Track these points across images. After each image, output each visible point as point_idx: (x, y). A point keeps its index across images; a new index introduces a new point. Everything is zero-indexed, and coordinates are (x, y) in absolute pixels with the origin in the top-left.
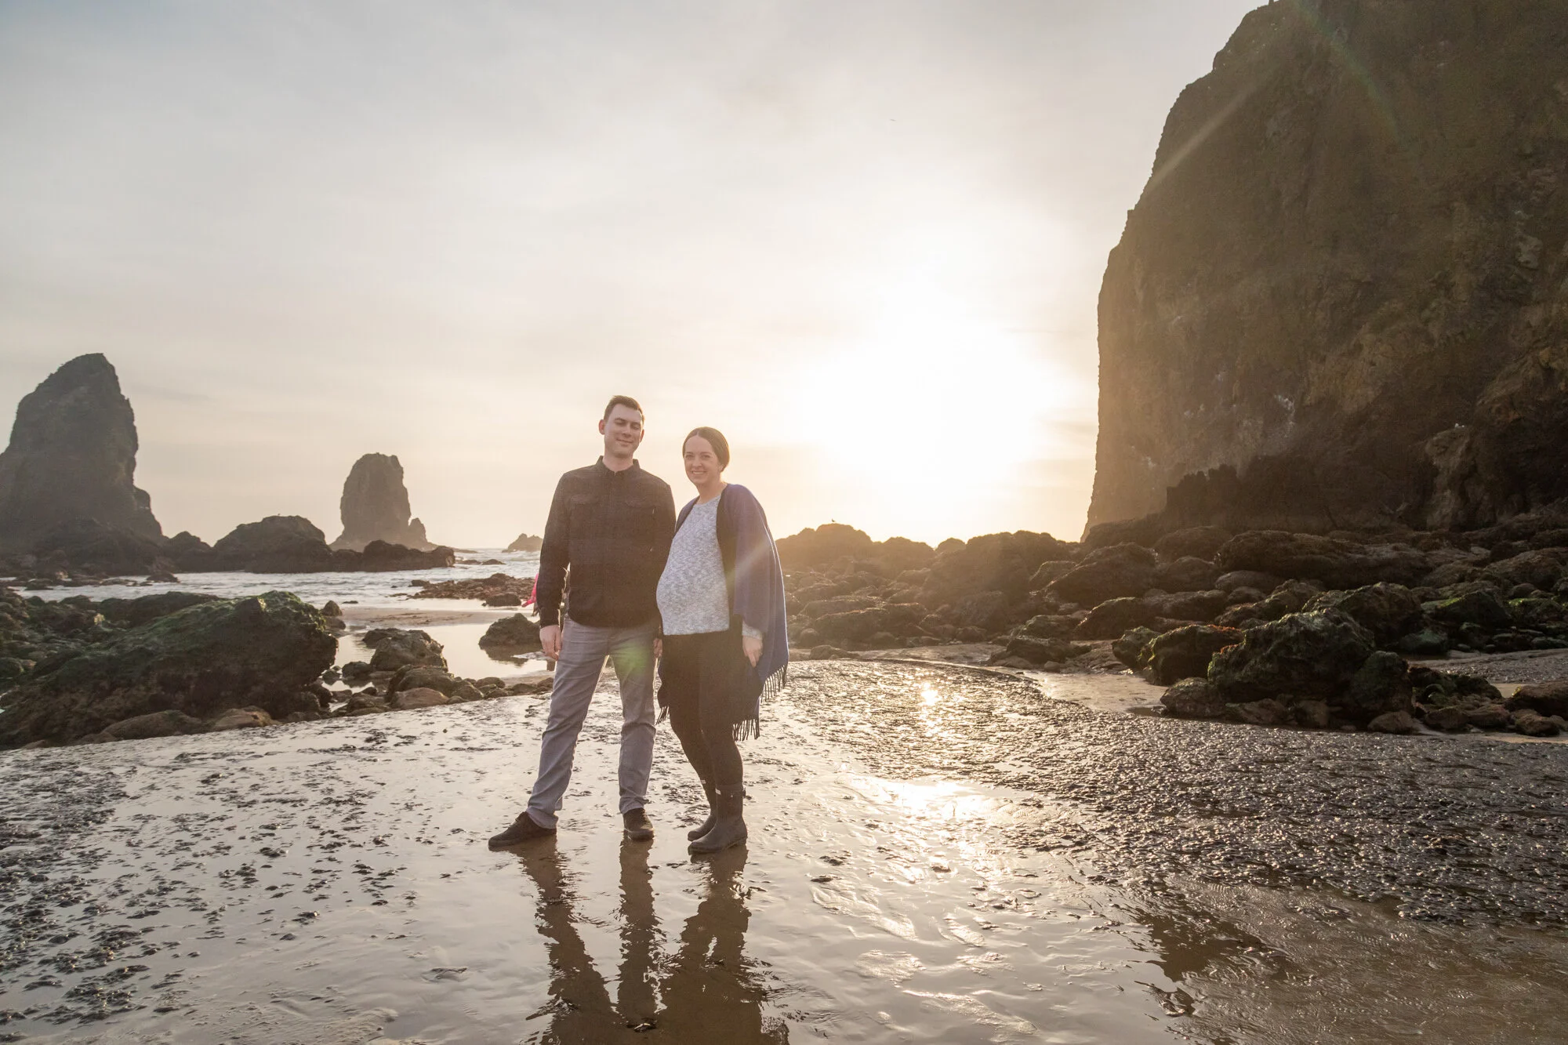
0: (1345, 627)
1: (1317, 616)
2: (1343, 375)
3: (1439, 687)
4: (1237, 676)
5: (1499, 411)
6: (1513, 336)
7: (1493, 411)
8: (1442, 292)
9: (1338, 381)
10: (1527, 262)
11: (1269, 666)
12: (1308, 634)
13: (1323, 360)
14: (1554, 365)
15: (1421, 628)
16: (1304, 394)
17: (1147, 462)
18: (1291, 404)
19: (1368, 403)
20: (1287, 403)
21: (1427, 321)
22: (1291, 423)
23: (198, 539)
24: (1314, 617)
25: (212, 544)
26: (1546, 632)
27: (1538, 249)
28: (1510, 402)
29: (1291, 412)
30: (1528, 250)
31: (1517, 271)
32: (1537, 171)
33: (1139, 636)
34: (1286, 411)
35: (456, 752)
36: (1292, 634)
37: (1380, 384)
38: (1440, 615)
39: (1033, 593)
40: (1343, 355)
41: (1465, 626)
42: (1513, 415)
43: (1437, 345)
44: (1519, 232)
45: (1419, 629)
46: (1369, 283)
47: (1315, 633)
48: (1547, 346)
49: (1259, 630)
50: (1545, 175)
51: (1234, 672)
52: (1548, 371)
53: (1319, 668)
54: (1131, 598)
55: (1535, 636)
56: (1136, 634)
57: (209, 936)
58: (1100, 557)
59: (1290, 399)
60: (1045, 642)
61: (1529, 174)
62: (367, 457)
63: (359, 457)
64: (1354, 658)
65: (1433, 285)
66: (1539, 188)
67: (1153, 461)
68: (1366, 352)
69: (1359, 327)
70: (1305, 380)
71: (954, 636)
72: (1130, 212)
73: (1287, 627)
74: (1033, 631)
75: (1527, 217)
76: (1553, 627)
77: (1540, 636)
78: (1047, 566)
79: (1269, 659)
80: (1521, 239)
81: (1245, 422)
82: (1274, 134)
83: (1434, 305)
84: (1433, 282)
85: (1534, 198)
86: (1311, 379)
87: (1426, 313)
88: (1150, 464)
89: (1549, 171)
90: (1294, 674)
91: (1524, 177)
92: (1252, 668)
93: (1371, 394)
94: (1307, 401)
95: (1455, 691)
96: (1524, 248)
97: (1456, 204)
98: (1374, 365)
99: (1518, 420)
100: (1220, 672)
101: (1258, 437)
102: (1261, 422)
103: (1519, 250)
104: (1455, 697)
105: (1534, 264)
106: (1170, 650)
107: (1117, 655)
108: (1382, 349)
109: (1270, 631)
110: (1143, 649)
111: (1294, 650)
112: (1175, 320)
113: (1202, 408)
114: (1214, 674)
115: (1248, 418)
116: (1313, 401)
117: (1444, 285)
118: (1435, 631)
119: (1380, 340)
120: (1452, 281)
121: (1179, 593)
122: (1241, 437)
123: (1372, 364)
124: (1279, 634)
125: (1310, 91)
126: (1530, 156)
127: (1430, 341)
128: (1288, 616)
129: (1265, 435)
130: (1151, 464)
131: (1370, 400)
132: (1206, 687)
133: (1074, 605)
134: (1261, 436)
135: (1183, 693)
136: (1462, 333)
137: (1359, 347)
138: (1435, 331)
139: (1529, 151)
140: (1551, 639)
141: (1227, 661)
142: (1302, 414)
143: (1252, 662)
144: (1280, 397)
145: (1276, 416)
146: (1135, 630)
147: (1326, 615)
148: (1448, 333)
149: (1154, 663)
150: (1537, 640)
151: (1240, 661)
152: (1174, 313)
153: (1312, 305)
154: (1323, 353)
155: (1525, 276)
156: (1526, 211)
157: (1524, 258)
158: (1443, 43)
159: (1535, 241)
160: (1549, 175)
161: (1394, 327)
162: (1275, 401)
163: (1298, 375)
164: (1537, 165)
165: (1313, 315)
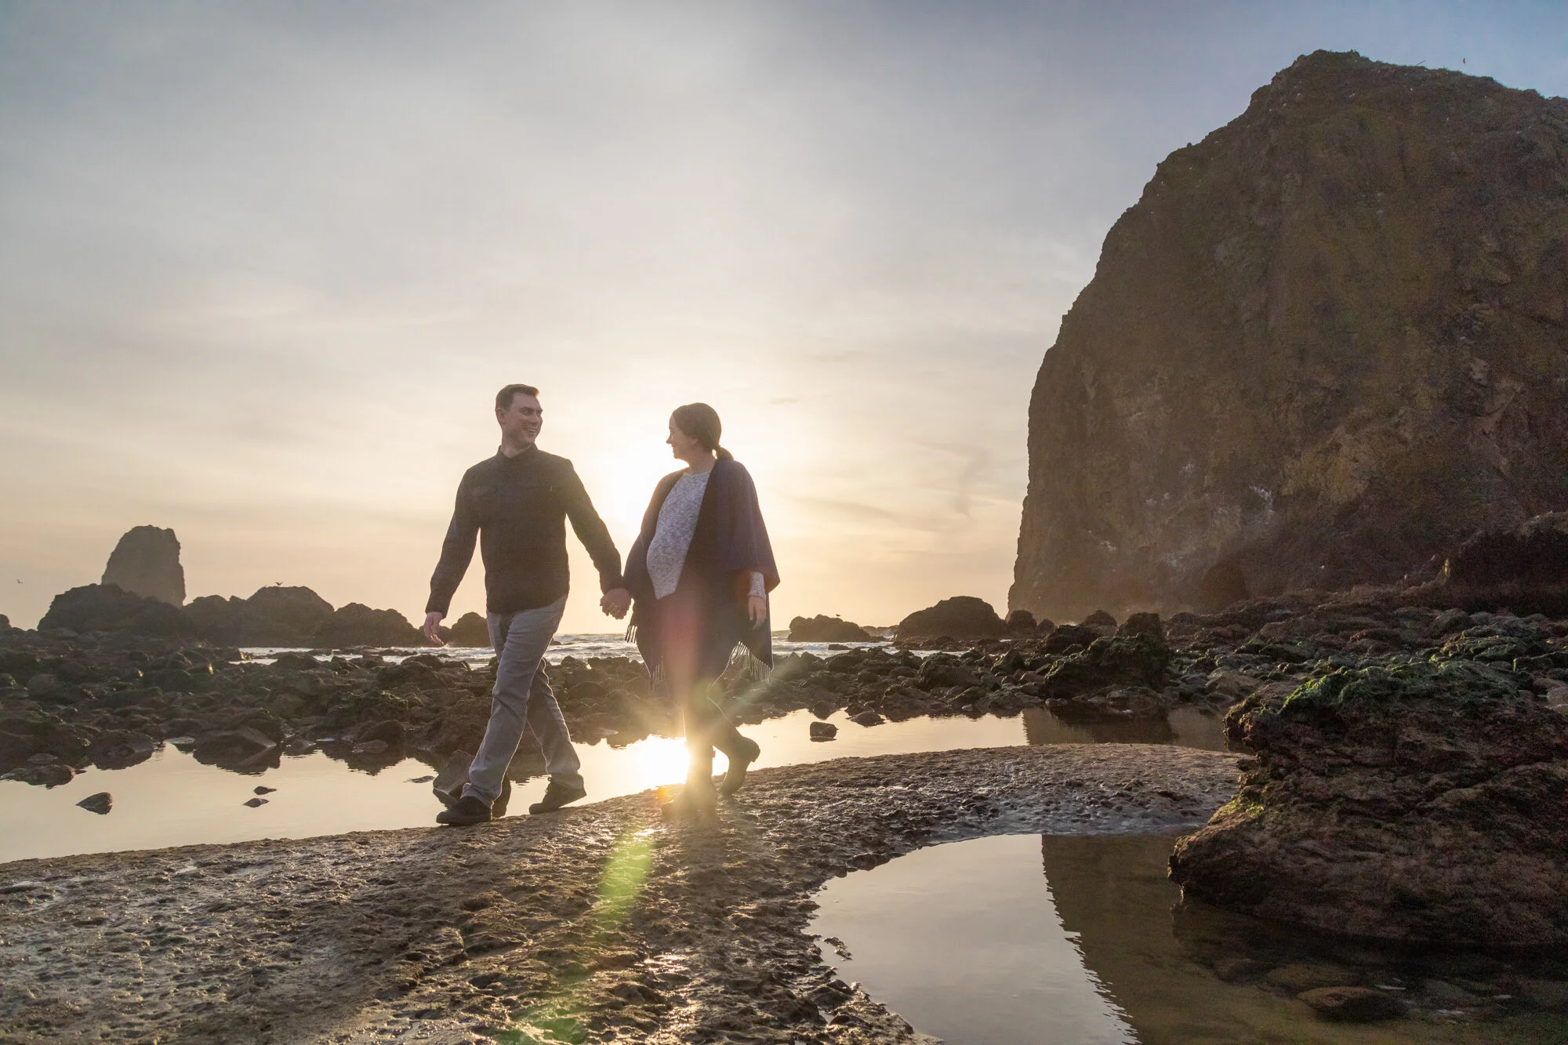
2: (1324, 470)
6: (1472, 441)
8: (1407, 402)
9: (1318, 475)
10: (1480, 380)
13: (1298, 456)
16: (1279, 486)
17: (1106, 545)
18: (1267, 494)
19: (1359, 495)
20: (1263, 494)
21: (1397, 425)
22: (1270, 511)
27: (1485, 370)
29: (1269, 502)
30: (1479, 370)
31: (1472, 386)
32: (1477, 305)
34: (1263, 500)
37: (1366, 478)
40: (1320, 452)
43: (1411, 445)
44: (1467, 354)
46: (1337, 391)
50: (1483, 309)
59: (1267, 490)
61: (1469, 308)
62: (137, 530)
63: (128, 529)
65: (1397, 395)
66: (1478, 319)
67: (1112, 545)
68: (1345, 449)
69: (1333, 429)
70: (1281, 473)
72: (1064, 317)
75: (1470, 342)
80: (1470, 360)
81: (1220, 510)
82: (1225, 258)
83: (1401, 412)
84: (1398, 392)
85: (1476, 327)
86: (1287, 471)
87: (1396, 419)
88: (1109, 547)
89: (1487, 305)
91: (1465, 310)
93: (1361, 487)
94: (1285, 491)
96: (1476, 369)
97: (1407, 328)
98: (1356, 461)
101: (1237, 524)
102: (1239, 510)
103: (1470, 369)
105: (1484, 382)
108: (1362, 448)
112: (1134, 417)
113: (1166, 496)
115: (1222, 506)
116: (1292, 493)
117: (1408, 396)
119: (1358, 440)
120: (1414, 392)
122: (1217, 522)
125: (1261, 223)
126: (1468, 292)
127: (1405, 442)
129: (1244, 522)
131: (1360, 492)
134: (1241, 522)
136: (1431, 437)
137: (1338, 446)
138: (1408, 436)
139: (1469, 288)
142: (1279, 502)
144: (1255, 488)
145: (1253, 504)
148: (1419, 436)
152: (1133, 410)
153: (1284, 407)
154: (1297, 450)
155: (1479, 391)
156: (1468, 337)
157: (1478, 376)
158: (1379, 195)
159: (1483, 363)
160: (1488, 309)
161: (1367, 430)
162: (1250, 491)
163: (1274, 468)
164: (1477, 300)
165: (1287, 416)
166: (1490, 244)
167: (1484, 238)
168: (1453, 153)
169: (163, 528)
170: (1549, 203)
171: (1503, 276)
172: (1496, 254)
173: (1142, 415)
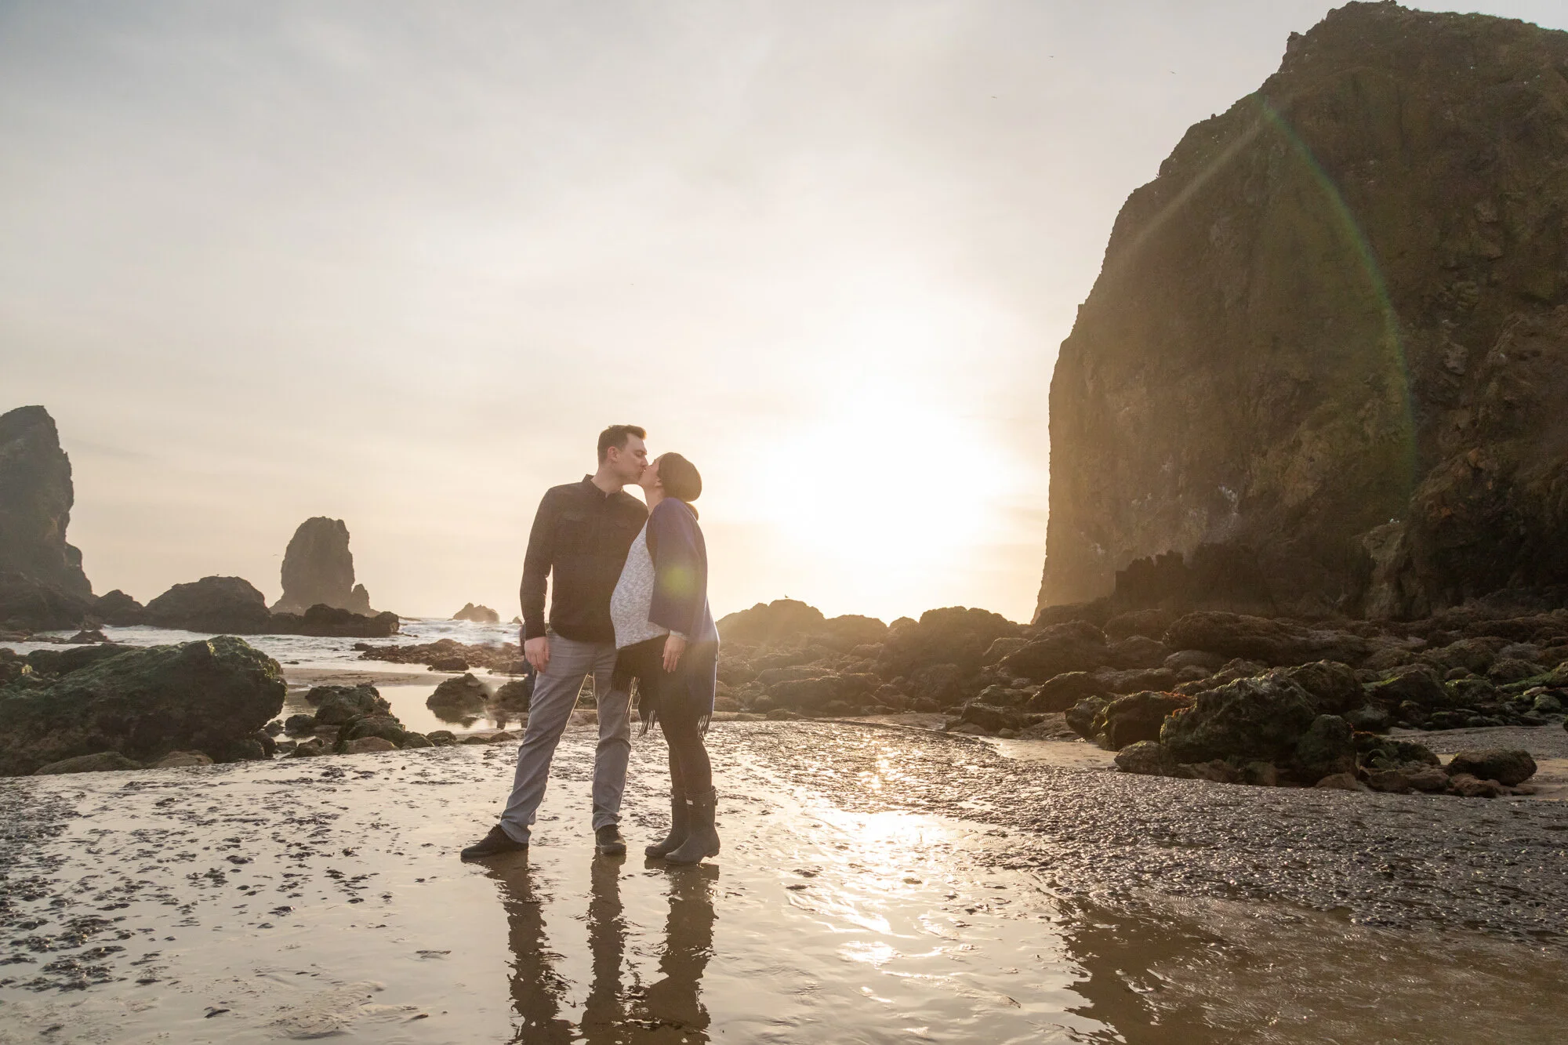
0: (1291, 690)
1: (1265, 680)
2: (1284, 469)
3: (1382, 752)
4: (1188, 739)
5: (1431, 507)
6: (1443, 438)
7: (1426, 507)
8: (1376, 394)
9: (1279, 475)
10: (1455, 368)
11: (1219, 727)
12: (1256, 698)
13: (1264, 454)
14: (1481, 465)
15: (1362, 705)
16: (1247, 486)
17: (1096, 547)
18: (1234, 496)
19: (1308, 499)
20: (1230, 495)
21: (1363, 420)
22: (1235, 514)
23: (131, 598)
24: (1262, 682)
25: (145, 604)
26: (1482, 712)
27: (1464, 356)
28: (1442, 499)
29: (1234, 503)
30: (1455, 357)
31: (1446, 376)
32: (1459, 284)
33: (1091, 705)
34: (1230, 502)
35: (417, 785)
36: (1241, 697)
37: (1319, 479)
38: (1381, 692)
39: (986, 668)
40: (1283, 450)
41: (1404, 704)
42: (1446, 512)
43: (1372, 442)
44: (1446, 339)
45: (1361, 706)
46: (1307, 382)
47: (1263, 696)
48: (1474, 447)
49: (1210, 694)
50: (1468, 287)
51: (1186, 734)
52: (1477, 471)
53: (1269, 730)
54: (1082, 673)
55: (1470, 715)
56: (1089, 703)
57: (184, 924)
58: (1052, 633)
59: (1234, 491)
60: (999, 709)
61: (1454, 287)
62: (312, 521)
63: (305, 520)
64: (1300, 721)
65: (1367, 386)
66: (1462, 299)
67: (1102, 548)
68: (1305, 446)
69: (1298, 424)
70: (1248, 473)
71: (908, 706)
72: (1080, 306)
73: (1236, 691)
74: (987, 699)
75: (1452, 325)
76: (1487, 707)
77: (1476, 715)
78: (1000, 642)
79: (1219, 721)
80: (1448, 346)
81: (1191, 512)
82: (1217, 239)
83: (1368, 405)
84: (1368, 383)
85: (1459, 308)
86: (1253, 472)
87: (1361, 413)
88: (1099, 549)
89: (1473, 284)
90: (1243, 736)
91: (1449, 289)
92: (1203, 730)
93: (1311, 488)
94: (1251, 492)
95: (1397, 757)
96: (1452, 355)
98: (1314, 460)
99: (1449, 517)
100: (1172, 735)
101: (1204, 527)
102: (1206, 513)
103: (1447, 357)
104: (1397, 762)
105: (1461, 371)
106: (1123, 716)
107: (1071, 723)
108: (1320, 445)
109: (1220, 695)
110: (1096, 716)
111: (1244, 712)
112: (1124, 411)
113: (1149, 497)
114: (1166, 737)
115: (1193, 508)
116: (1256, 494)
117: (1378, 388)
118: (1376, 707)
119: (1318, 437)
120: (1385, 383)
121: (1129, 670)
122: (1187, 525)
123: (1311, 459)
124: (1228, 698)
125: (1250, 200)
126: (1455, 269)
127: (1365, 439)
128: (1236, 680)
129: (1209, 525)
130: (1100, 551)
131: (1310, 494)
132: (1159, 748)
133: (1026, 680)
134: (1207, 526)
135: (1137, 753)
136: (1396, 434)
137: (1300, 443)
138: (1370, 431)
139: (1453, 263)
140: (1486, 718)
141: (1179, 724)
142: (1245, 505)
143: (1203, 725)
144: (1224, 488)
145: (1220, 506)
146: (1088, 699)
147: (1273, 679)
148: (1383, 432)
149: (1107, 729)
150: (1472, 718)
151: (1192, 722)
152: (1122, 405)
153: (1253, 402)
154: (1265, 447)
155: (1453, 381)
156: (1452, 320)
157: (1451, 364)
158: (1372, 162)
159: (1461, 349)
160: (1472, 288)
161: (1332, 425)
162: (1220, 492)
163: (1241, 468)
164: (1462, 278)
165: (1255, 411)
166: (1486, 212)
167: (1479, 206)
168: (1449, 112)
169: (335, 519)
170: (1554, 164)
171: (1494, 250)
172: (1492, 224)
173: (1130, 410)
